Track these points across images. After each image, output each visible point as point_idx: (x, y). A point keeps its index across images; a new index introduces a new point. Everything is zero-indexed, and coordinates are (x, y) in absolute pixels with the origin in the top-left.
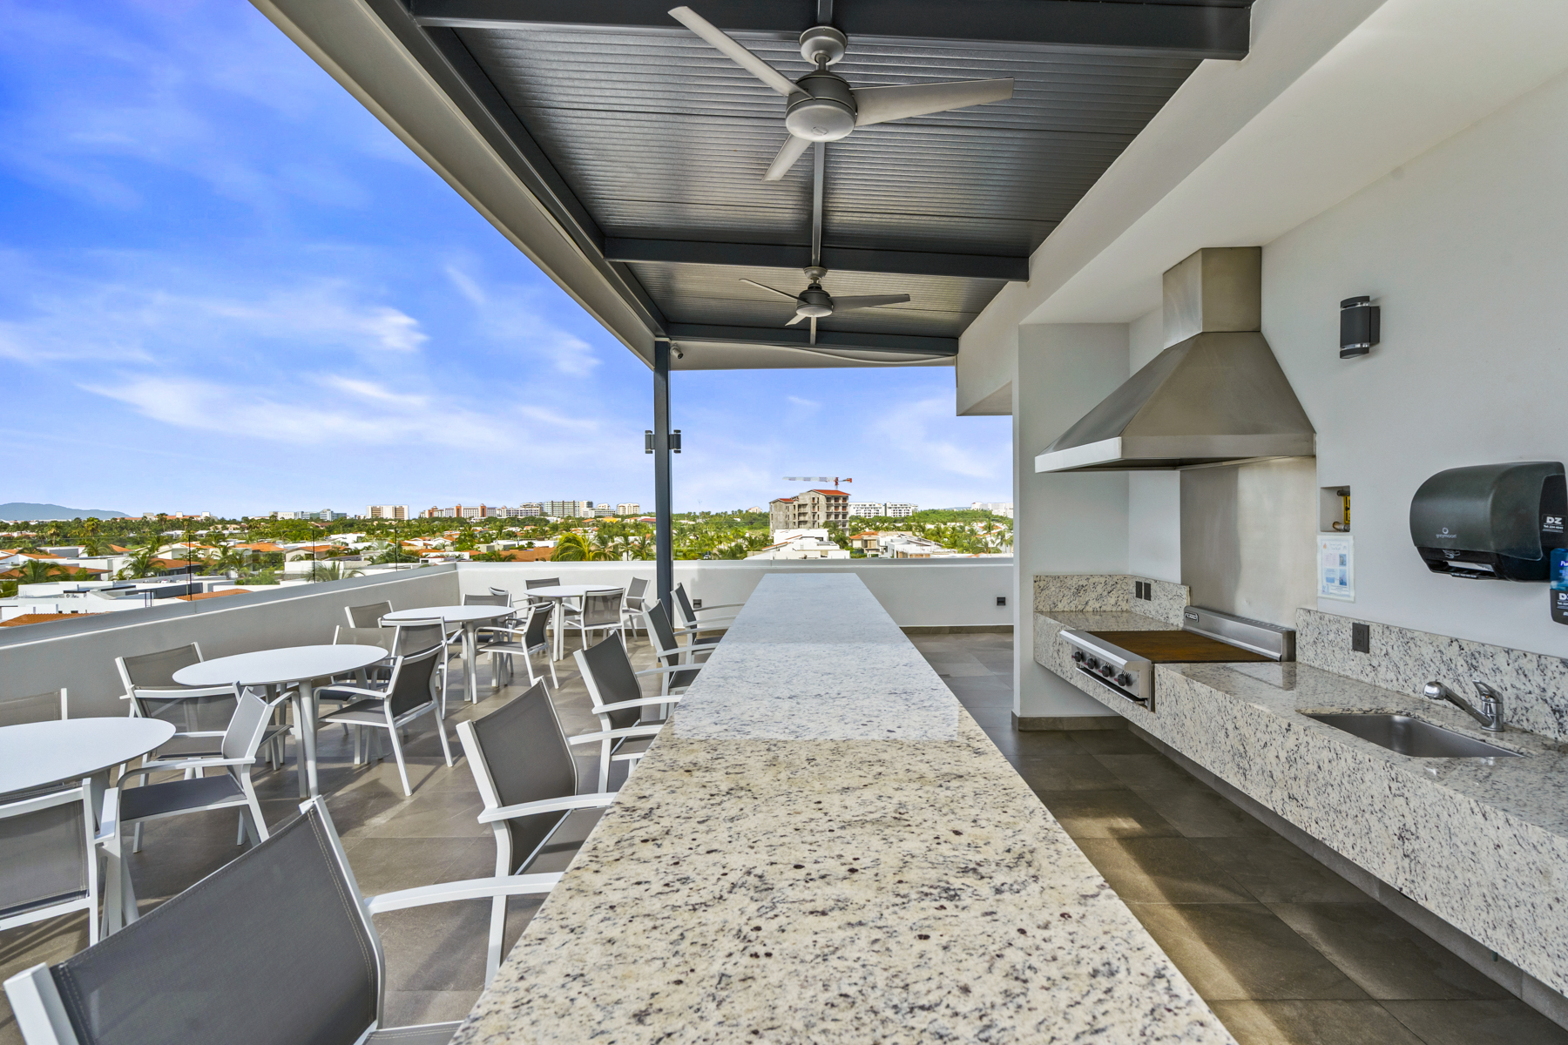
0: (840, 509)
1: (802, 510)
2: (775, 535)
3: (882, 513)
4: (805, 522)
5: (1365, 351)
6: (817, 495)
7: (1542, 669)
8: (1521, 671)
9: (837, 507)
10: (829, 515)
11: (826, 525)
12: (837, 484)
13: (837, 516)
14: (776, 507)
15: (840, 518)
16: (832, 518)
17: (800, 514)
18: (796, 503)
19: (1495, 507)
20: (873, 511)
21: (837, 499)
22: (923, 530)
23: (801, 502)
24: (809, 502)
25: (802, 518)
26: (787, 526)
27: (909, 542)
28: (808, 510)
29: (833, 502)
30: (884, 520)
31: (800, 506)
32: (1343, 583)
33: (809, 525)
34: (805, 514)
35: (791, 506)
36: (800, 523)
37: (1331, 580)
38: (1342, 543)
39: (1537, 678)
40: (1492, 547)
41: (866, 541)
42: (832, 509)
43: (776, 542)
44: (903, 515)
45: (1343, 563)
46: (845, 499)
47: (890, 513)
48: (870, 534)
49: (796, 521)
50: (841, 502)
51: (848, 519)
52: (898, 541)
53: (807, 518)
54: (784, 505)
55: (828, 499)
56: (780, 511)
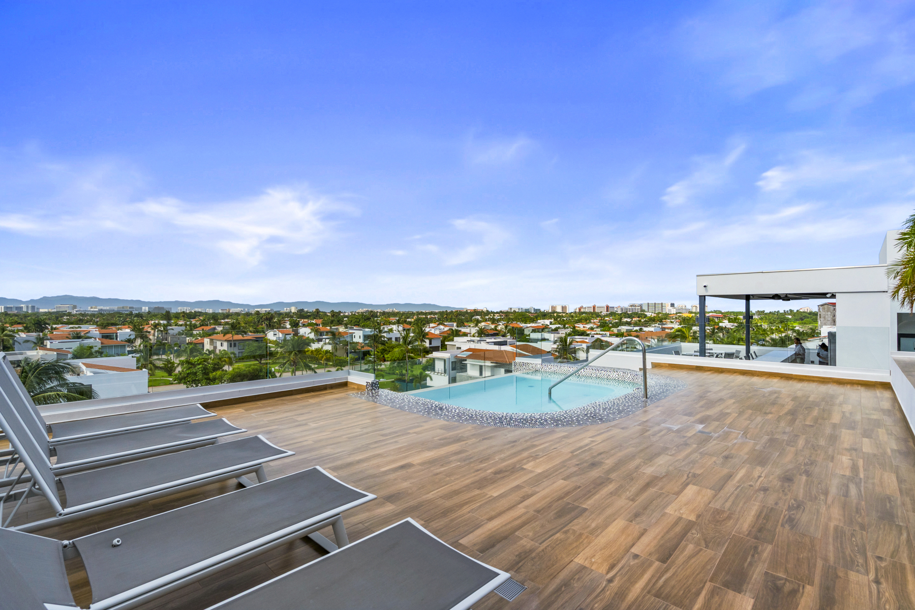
2: (822, 330)
14: (824, 309)
56: (828, 312)
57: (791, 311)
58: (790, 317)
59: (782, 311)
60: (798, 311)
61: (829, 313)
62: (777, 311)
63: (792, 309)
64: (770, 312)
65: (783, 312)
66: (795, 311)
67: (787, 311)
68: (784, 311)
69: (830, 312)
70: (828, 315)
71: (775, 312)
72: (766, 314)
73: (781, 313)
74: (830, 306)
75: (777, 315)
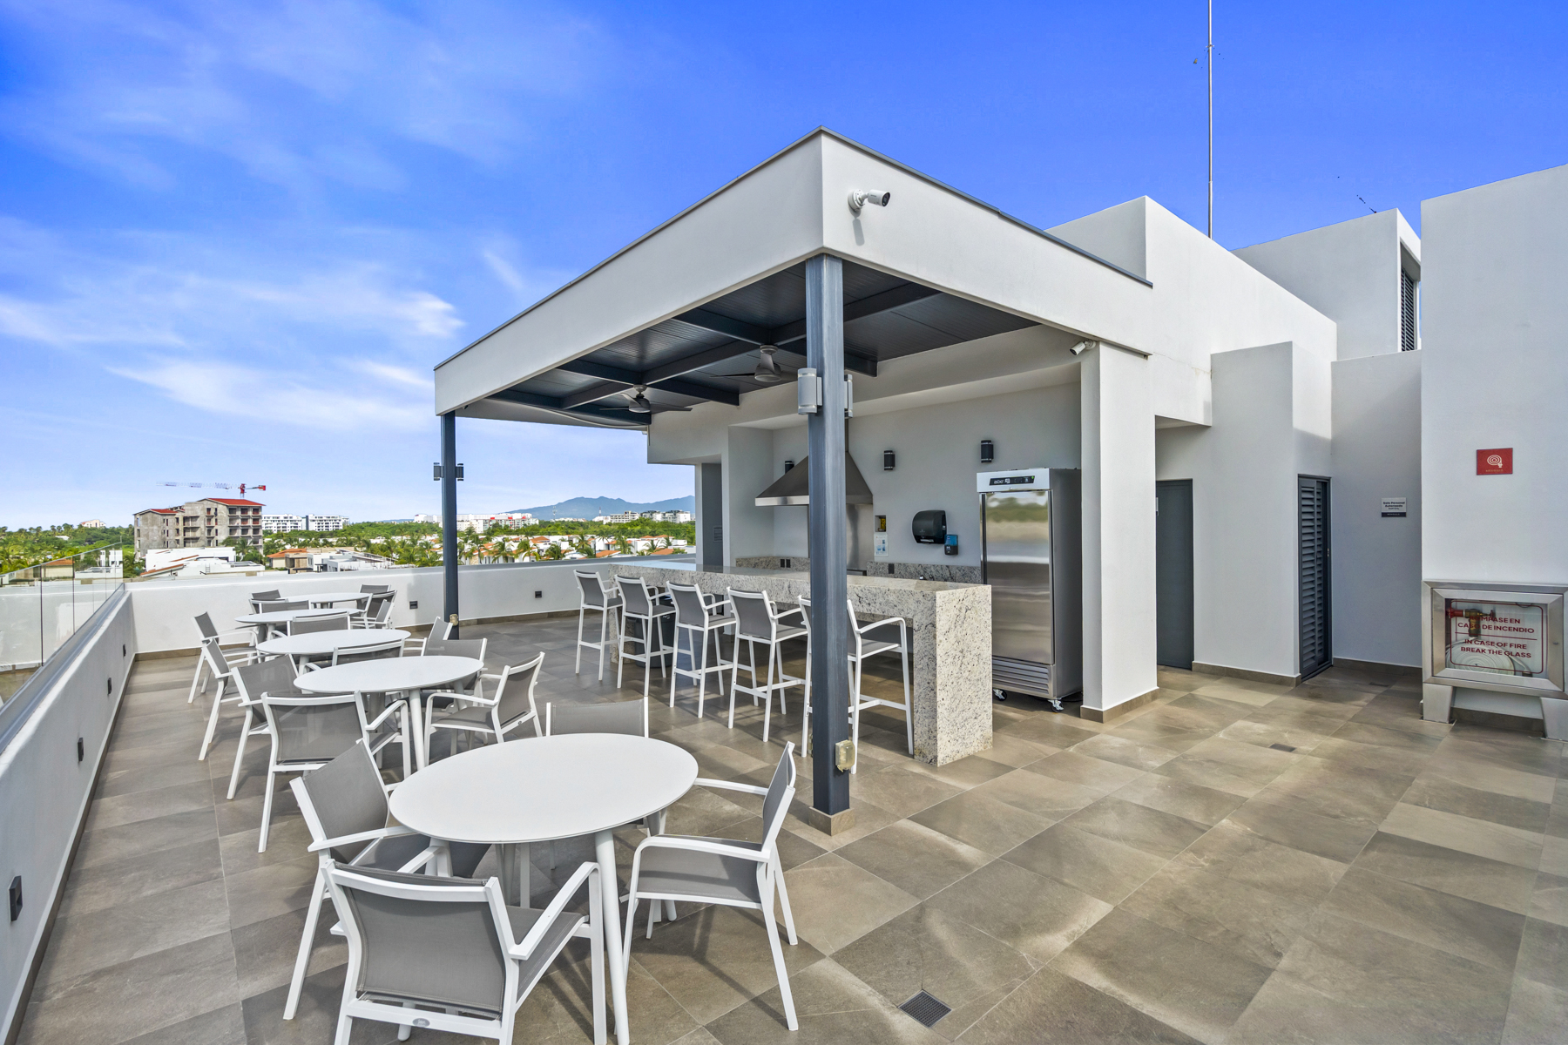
0: (250, 522)
1: (190, 524)
2: (148, 557)
3: (302, 526)
4: (196, 539)
5: (891, 469)
6: (215, 505)
7: (942, 569)
8: (937, 571)
9: (244, 520)
10: (232, 530)
11: (228, 542)
12: (243, 491)
13: (245, 531)
14: (146, 520)
15: (250, 533)
16: (238, 533)
17: (186, 530)
18: (180, 515)
19: (934, 523)
20: (289, 524)
21: (244, 510)
22: (368, 544)
23: (189, 513)
24: (201, 512)
25: (190, 534)
26: (165, 544)
27: (355, 559)
28: (201, 523)
29: (239, 513)
30: (308, 534)
31: (185, 519)
32: (884, 550)
33: (201, 543)
34: (194, 529)
35: (171, 520)
36: (186, 540)
37: (879, 550)
38: (884, 536)
39: (941, 572)
40: (933, 534)
41: (293, 560)
42: (238, 522)
43: (149, 567)
44: (331, 529)
45: (884, 543)
46: (257, 510)
47: (313, 527)
48: (297, 552)
49: (181, 538)
50: (250, 513)
51: (261, 533)
52: (339, 558)
53: (198, 534)
54: (160, 518)
55: (232, 510)
56: (153, 525)
57: (67, 527)
58: (66, 538)
59: (46, 527)
60: (80, 526)
61: (155, 527)
62: (35, 527)
63: (70, 523)
64: (21, 531)
65: (49, 529)
66: (76, 527)
67: (59, 528)
68: (53, 527)
69: (157, 525)
70: (152, 530)
71: (31, 529)
72: (10, 533)
73: (45, 532)
74: (156, 515)
75: (37, 534)
